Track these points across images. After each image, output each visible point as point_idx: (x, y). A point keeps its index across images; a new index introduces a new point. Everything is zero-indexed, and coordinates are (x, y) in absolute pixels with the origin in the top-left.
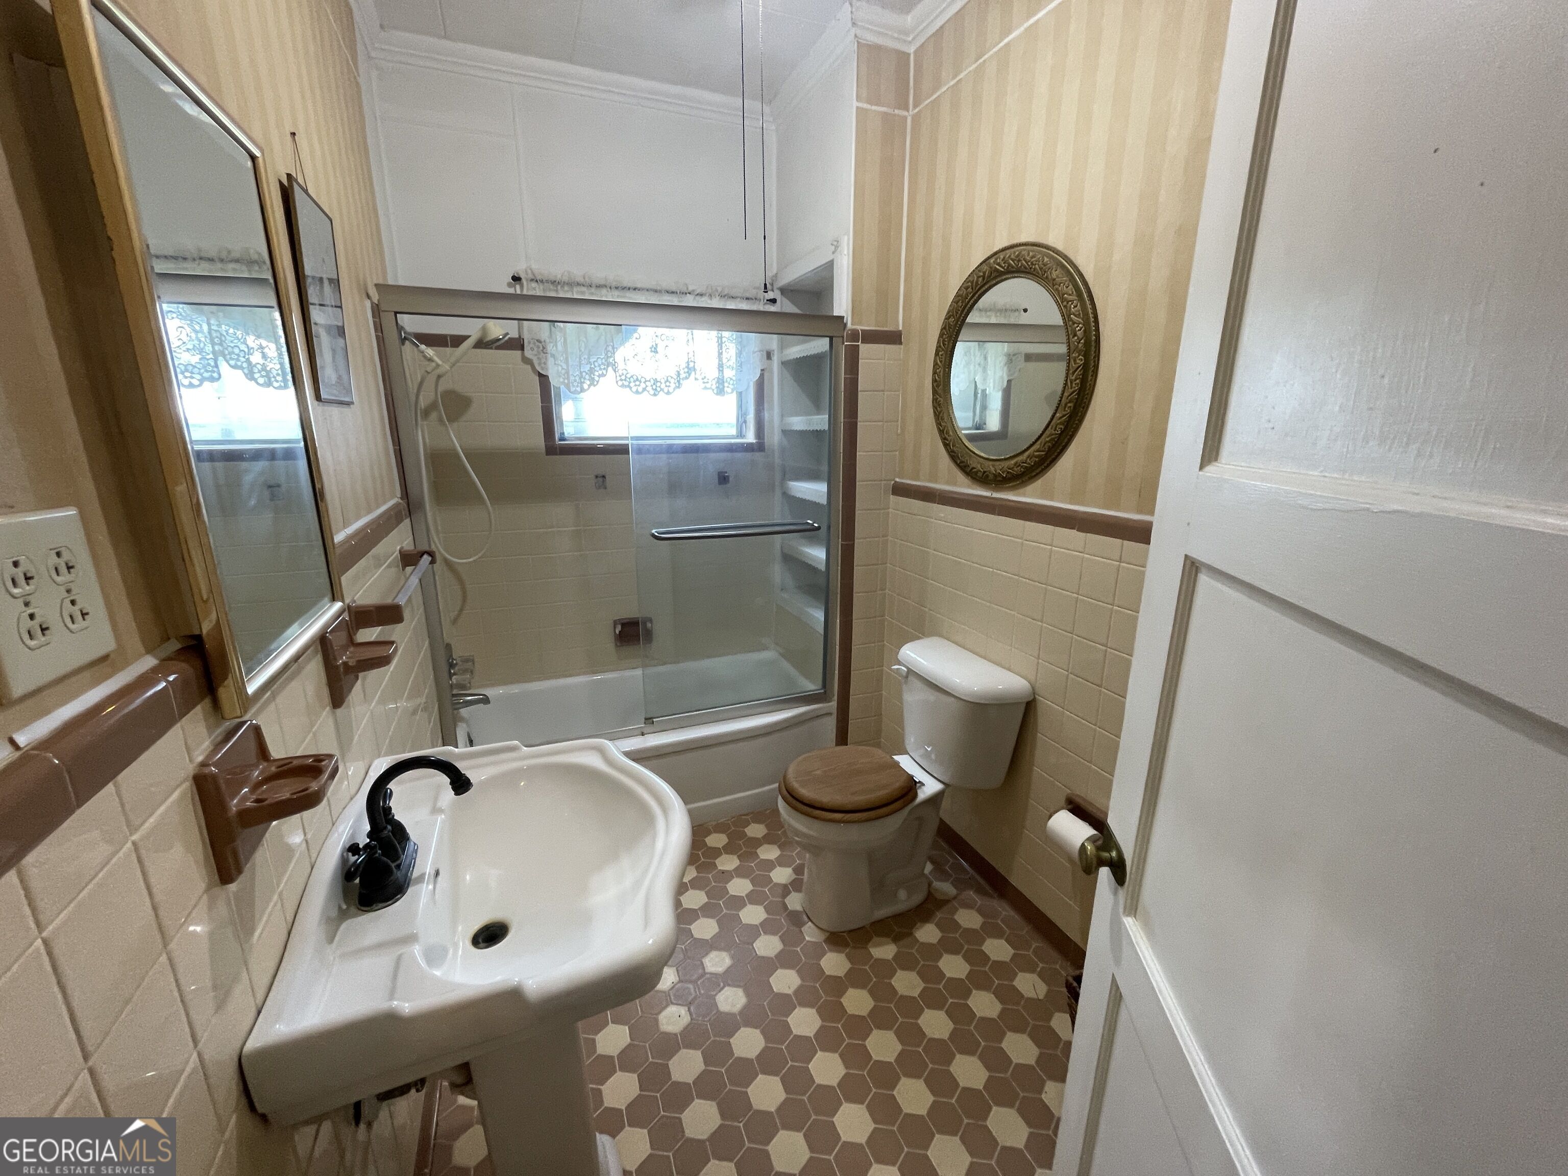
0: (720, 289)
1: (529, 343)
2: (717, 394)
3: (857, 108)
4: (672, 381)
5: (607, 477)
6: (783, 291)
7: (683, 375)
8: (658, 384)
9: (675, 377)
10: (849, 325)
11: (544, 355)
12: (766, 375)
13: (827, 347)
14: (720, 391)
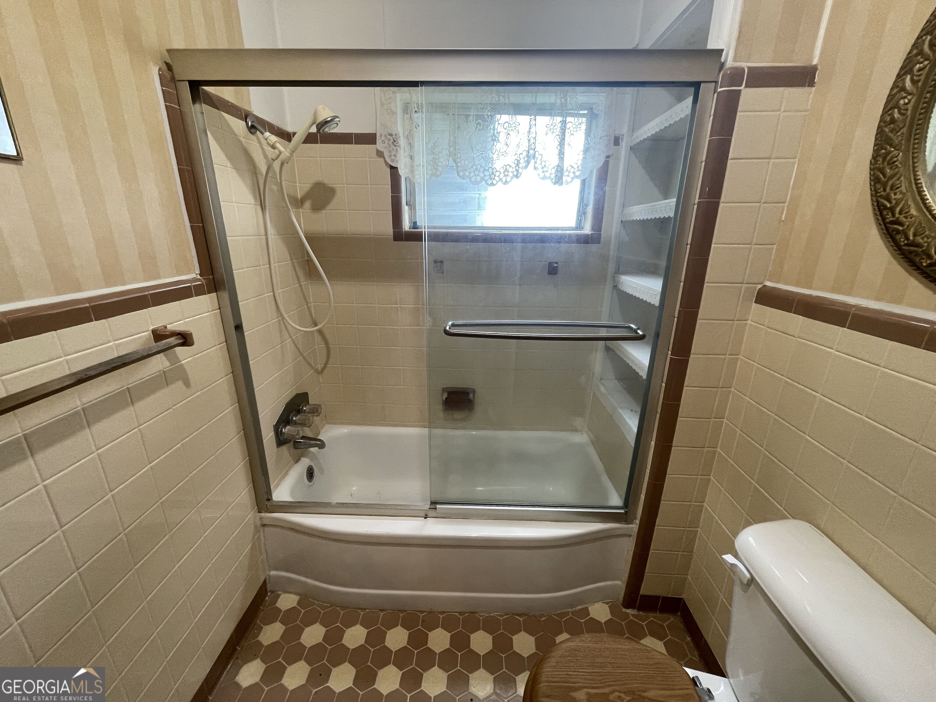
1: (381, 135)
2: (555, 183)
4: (511, 170)
5: (444, 262)
7: (523, 164)
8: (498, 174)
9: (514, 166)
10: (730, 61)
11: (395, 148)
12: (611, 162)
14: (558, 179)
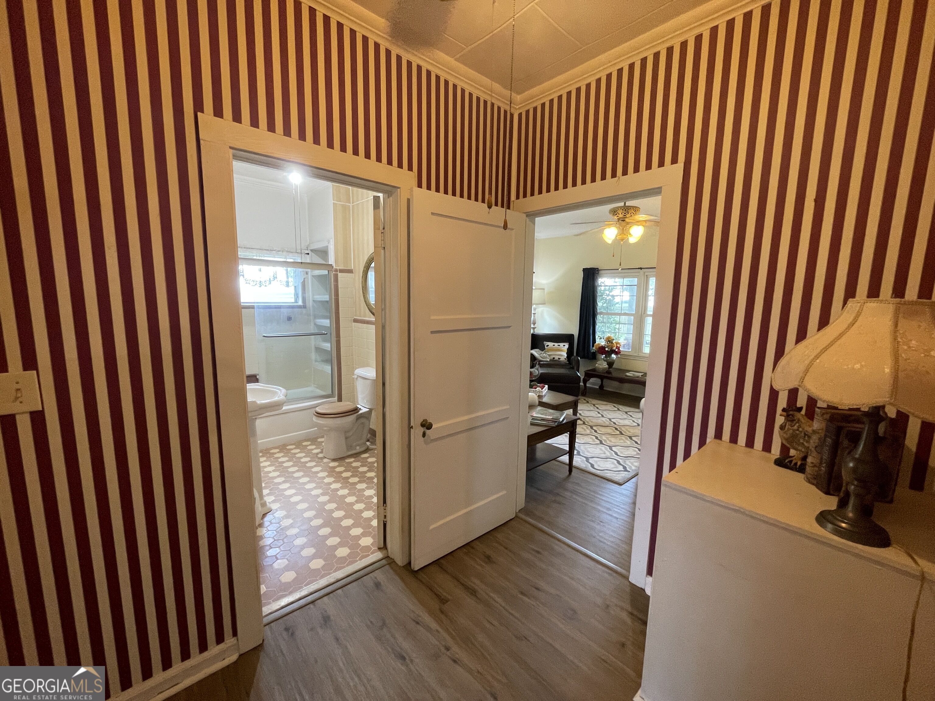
0: (286, 249)
2: (286, 287)
3: (333, 203)
4: (267, 282)
6: (312, 250)
7: (272, 280)
8: (262, 283)
9: (269, 280)
10: (334, 267)
12: (306, 280)
13: (327, 273)
14: (288, 285)
